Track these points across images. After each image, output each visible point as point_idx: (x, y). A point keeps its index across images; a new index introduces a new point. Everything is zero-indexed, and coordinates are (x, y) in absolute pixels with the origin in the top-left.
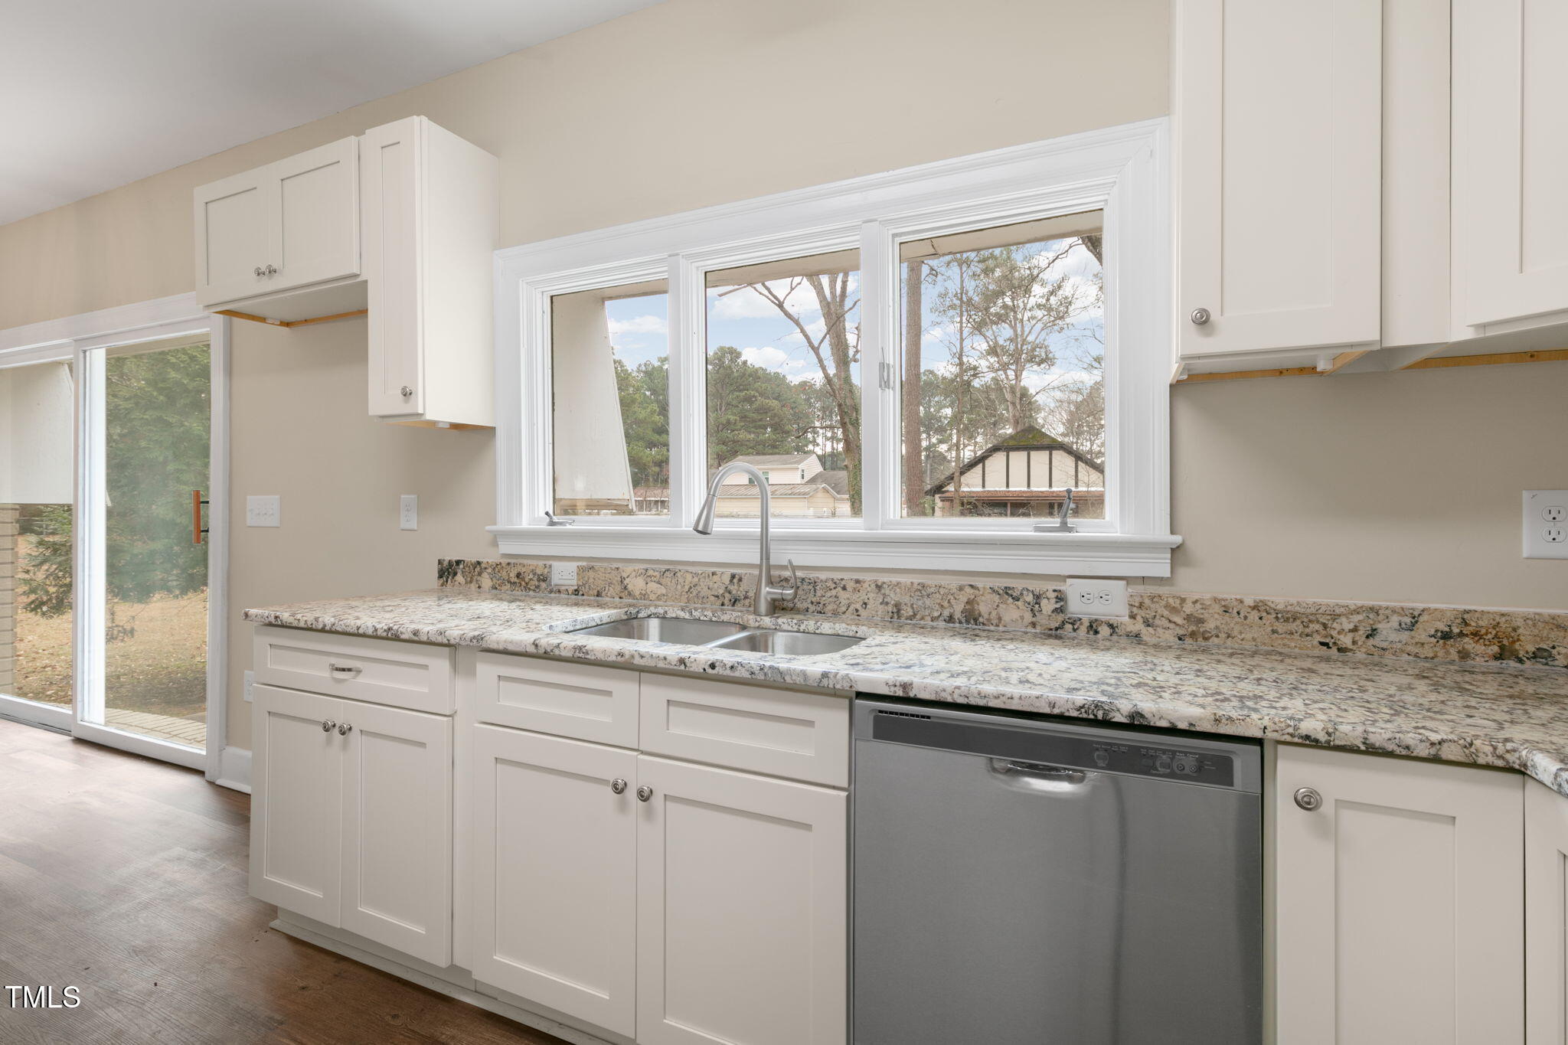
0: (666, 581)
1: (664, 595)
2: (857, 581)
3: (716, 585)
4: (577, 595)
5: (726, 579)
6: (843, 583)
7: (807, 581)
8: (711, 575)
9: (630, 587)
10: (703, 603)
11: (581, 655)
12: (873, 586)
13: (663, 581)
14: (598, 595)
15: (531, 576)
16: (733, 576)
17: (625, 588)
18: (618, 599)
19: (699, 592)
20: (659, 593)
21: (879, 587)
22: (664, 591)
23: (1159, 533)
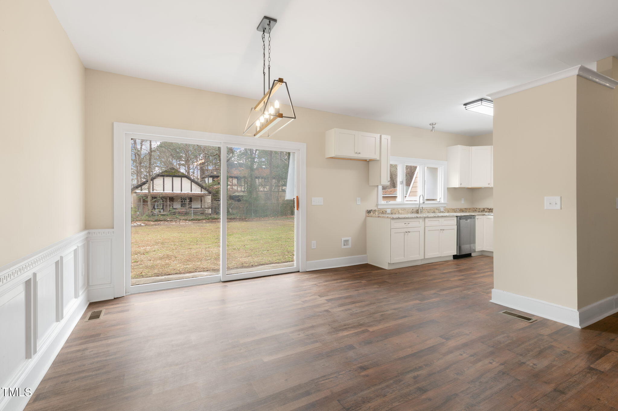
13: (404, 211)
15: (384, 212)
16: (412, 209)
23: (446, 202)
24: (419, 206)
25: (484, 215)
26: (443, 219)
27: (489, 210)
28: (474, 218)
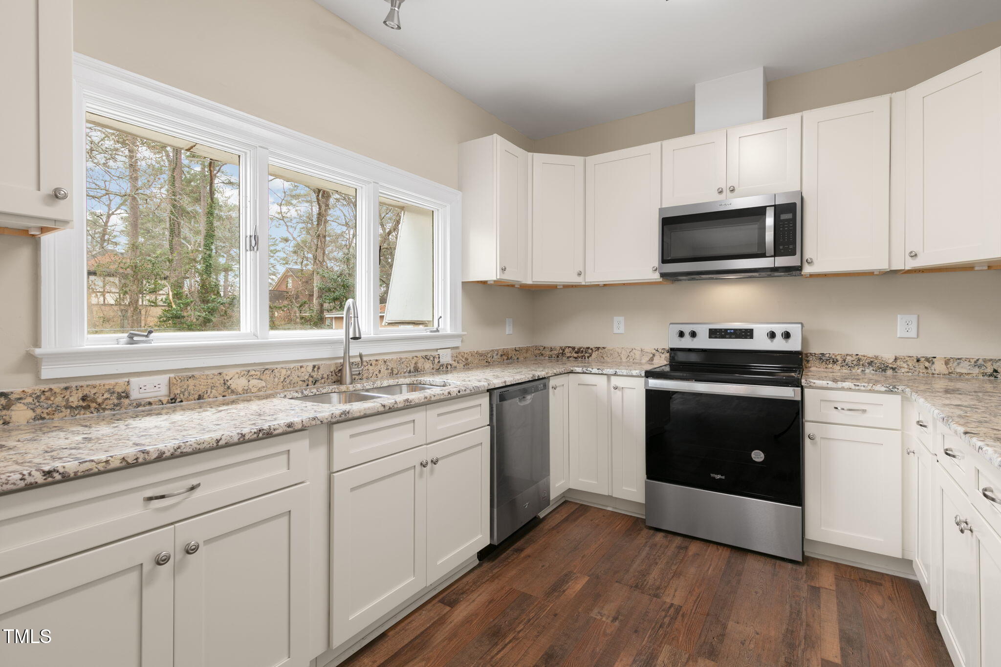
0: (266, 376)
1: (264, 387)
2: (377, 361)
3: (303, 374)
4: (175, 402)
5: (310, 369)
6: (371, 362)
7: (355, 363)
8: (299, 368)
9: (233, 387)
10: (294, 387)
11: (408, 404)
12: (383, 362)
13: (263, 377)
14: (200, 398)
15: (106, 395)
16: (314, 367)
17: (229, 388)
18: (222, 398)
19: (292, 380)
20: (260, 386)
21: (385, 362)
22: (264, 384)
23: (459, 331)
24: (347, 350)
25: (572, 372)
26: (432, 413)
27: (576, 353)
28: (545, 387)
